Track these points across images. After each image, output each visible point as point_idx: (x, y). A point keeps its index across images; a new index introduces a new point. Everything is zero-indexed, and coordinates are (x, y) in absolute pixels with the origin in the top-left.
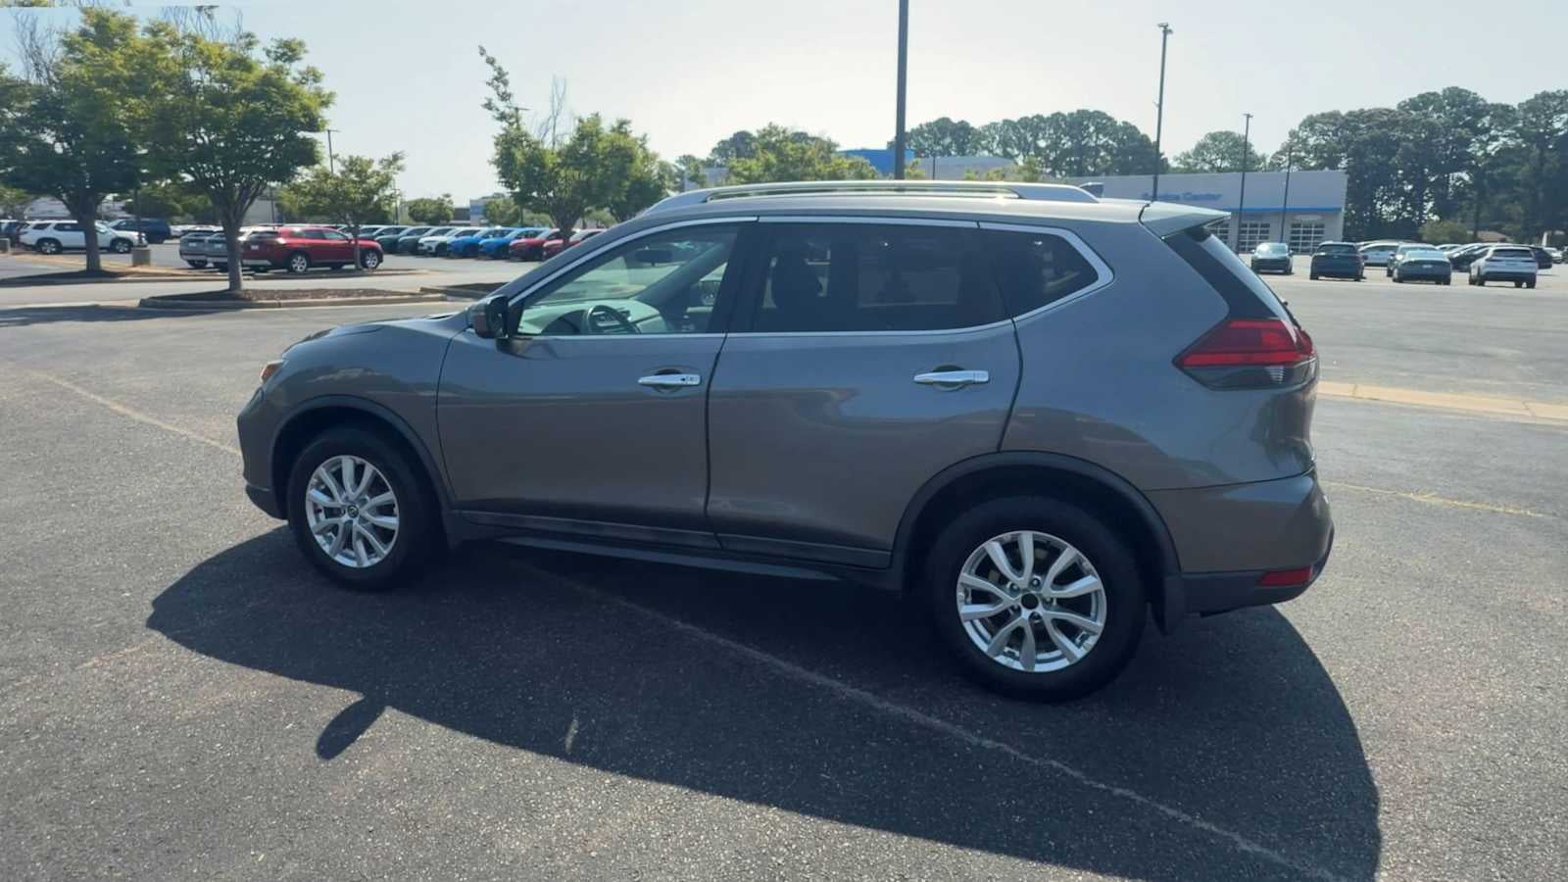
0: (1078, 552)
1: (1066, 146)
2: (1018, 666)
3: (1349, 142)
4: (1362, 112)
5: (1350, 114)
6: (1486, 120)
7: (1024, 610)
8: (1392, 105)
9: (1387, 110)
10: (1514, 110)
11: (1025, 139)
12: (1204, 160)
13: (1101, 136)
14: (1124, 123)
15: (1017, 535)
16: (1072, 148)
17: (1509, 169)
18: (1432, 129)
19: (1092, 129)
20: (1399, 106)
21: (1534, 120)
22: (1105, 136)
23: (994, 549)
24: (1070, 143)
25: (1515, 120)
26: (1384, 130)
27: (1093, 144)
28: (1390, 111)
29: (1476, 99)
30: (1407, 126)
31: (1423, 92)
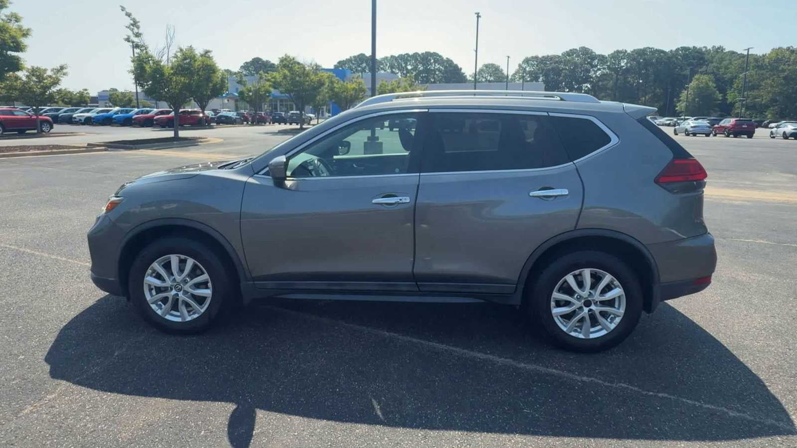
0: (612, 277)
1: (420, 69)
2: (581, 336)
3: (543, 70)
4: (548, 56)
5: (543, 57)
6: (596, 62)
7: (584, 308)
8: (559, 53)
9: (558, 56)
10: (606, 58)
11: (401, 65)
12: (483, 77)
13: (436, 64)
14: (447, 58)
15: (582, 271)
16: (423, 70)
17: (605, 82)
18: (576, 65)
19: (432, 61)
20: (562, 54)
21: (614, 62)
22: (438, 65)
23: (570, 279)
24: (422, 68)
25: (607, 62)
26: (557, 65)
27: (433, 68)
28: (559, 57)
29: (592, 52)
30: (566, 63)
31: (572, 48)
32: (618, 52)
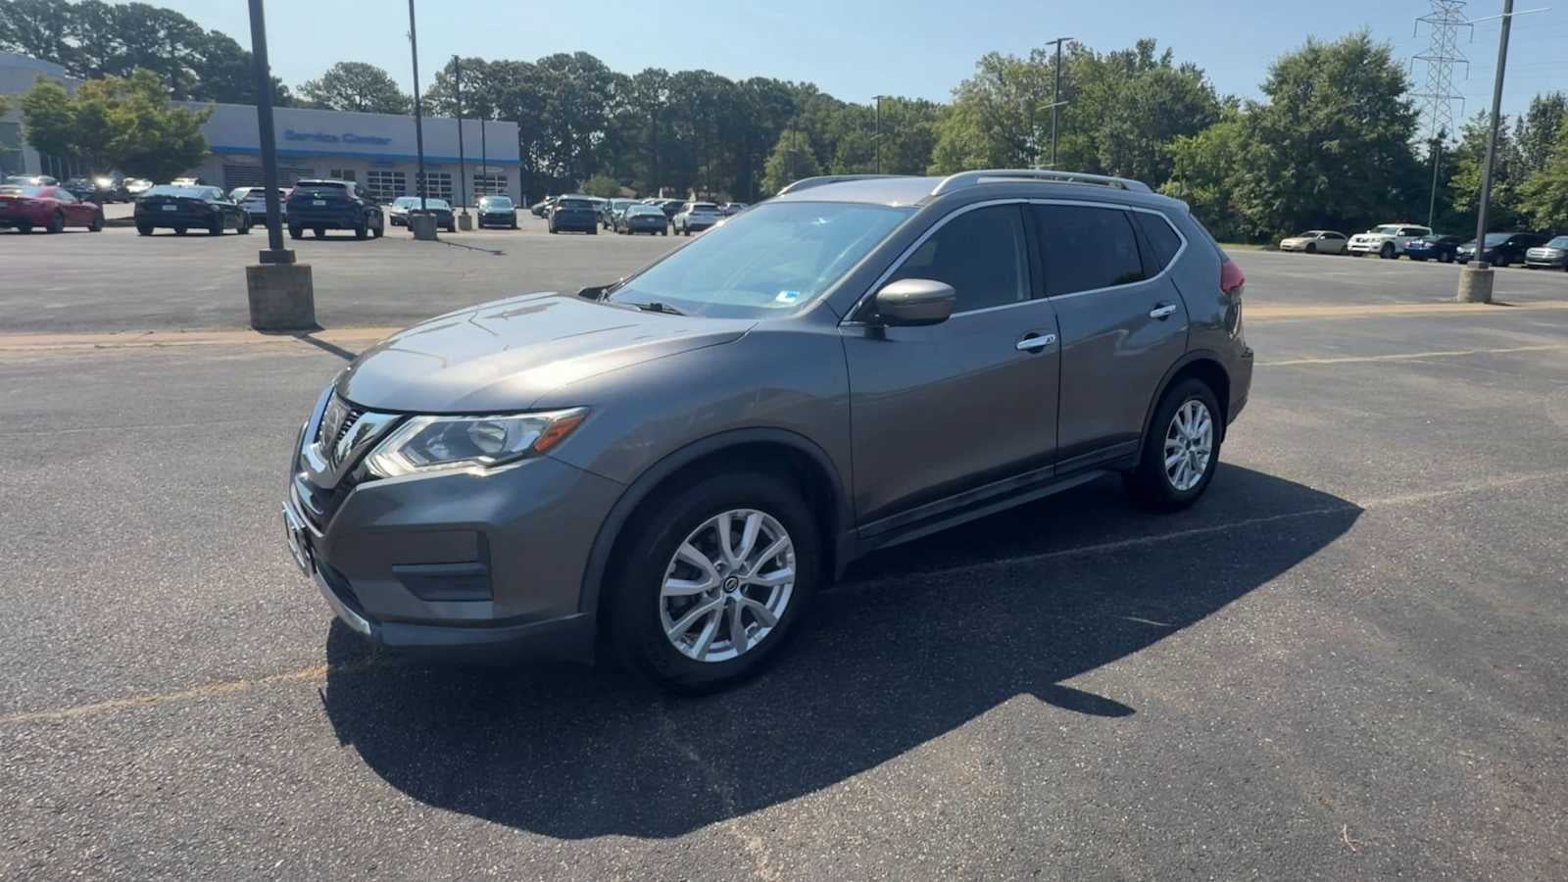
1: (117, 53)
3: (499, 93)
4: (507, 63)
5: (496, 63)
6: (611, 87)
8: (532, 59)
9: (529, 65)
10: (631, 81)
11: (37, 31)
12: (340, 94)
13: (179, 46)
16: (128, 54)
17: (633, 132)
18: (570, 90)
19: (162, 34)
20: (538, 62)
21: (645, 91)
22: (186, 46)
24: (124, 49)
25: (633, 90)
26: (530, 85)
27: (165, 56)
28: (533, 67)
29: (601, 66)
30: (550, 83)
31: (558, 52)
32: (650, 72)
